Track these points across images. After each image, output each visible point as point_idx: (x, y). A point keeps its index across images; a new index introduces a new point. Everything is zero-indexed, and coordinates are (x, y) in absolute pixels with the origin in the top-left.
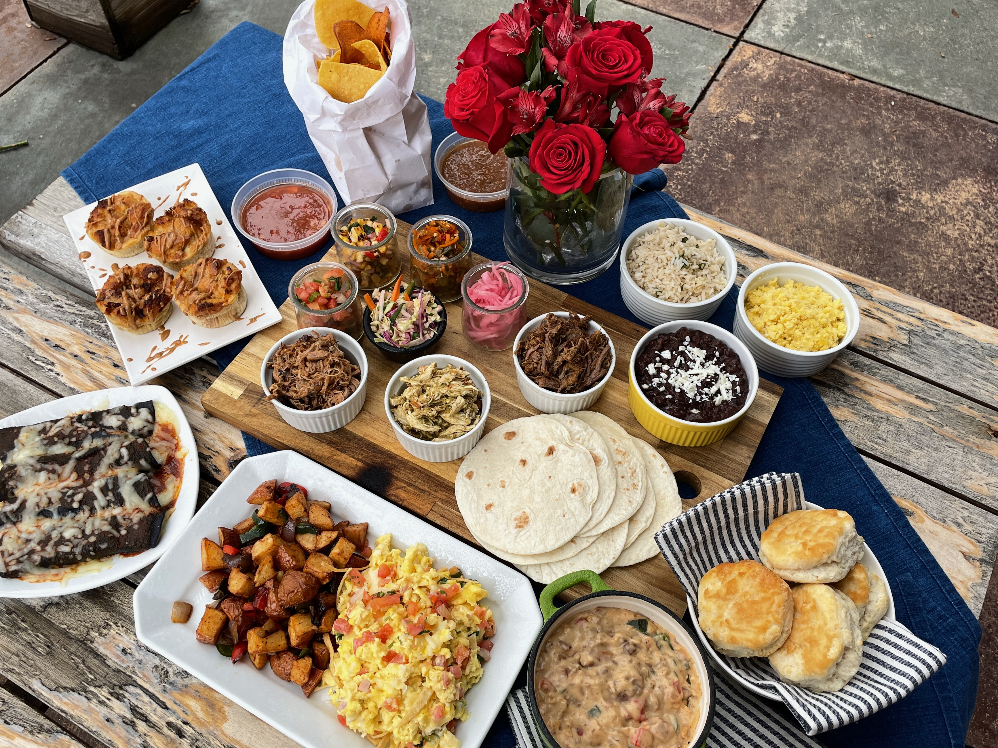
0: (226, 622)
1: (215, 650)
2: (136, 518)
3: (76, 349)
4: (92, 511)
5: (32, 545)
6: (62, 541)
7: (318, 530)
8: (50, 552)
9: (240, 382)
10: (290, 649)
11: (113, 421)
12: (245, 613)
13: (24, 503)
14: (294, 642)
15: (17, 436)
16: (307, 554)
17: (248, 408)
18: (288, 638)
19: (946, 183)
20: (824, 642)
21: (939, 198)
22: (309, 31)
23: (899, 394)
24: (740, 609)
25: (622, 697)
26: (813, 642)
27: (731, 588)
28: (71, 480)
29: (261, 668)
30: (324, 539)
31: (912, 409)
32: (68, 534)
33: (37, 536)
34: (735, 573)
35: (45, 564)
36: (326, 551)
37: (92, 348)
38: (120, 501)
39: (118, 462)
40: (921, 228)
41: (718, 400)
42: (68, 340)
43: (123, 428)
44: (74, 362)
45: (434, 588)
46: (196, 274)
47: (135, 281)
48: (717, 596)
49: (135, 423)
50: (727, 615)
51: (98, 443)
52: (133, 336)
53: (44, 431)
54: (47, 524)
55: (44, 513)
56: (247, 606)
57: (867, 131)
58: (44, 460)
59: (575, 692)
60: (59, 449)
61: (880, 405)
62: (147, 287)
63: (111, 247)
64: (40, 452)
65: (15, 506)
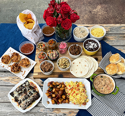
0: (55, 101)
1: (55, 104)
2: (36, 95)
3: (11, 79)
4: (30, 97)
5: (25, 104)
6: (28, 102)
7: (59, 85)
8: (28, 104)
9: (37, 73)
10: (64, 100)
11: (24, 85)
12: (56, 99)
13: (20, 100)
14: (64, 98)
15: (13, 93)
16: (59, 88)
17: (40, 75)
18: (63, 98)
19: (96, 7)
20: (123, 68)
21: (96, 10)
22: (20, 21)
23: (113, 37)
24: (112, 70)
25: (104, 85)
26: (122, 69)
27: (110, 68)
28: (24, 95)
29: (62, 103)
30: (60, 86)
31: (115, 38)
32: (29, 101)
33: (25, 103)
34: (109, 66)
35: (28, 106)
36: (61, 87)
37: (13, 78)
38: (32, 94)
39: (29, 90)
40: (96, 15)
41: (96, 47)
42: (9, 78)
43: (26, 85)
44: (12, 81)
45: (76, 85)
46: (22, 62)
47: (14, 66)
48: (109, 69)
49: (27, 84)
50: (111, 71)
51: (24, 89)
52: (18, 74)
53: (16, 91)
54: (25, 101)
55: (24, 100)
56: (56, 98)
57: (83, 4)
58: (19, 94)
59: (99, 87)
60: (20, 92)
61: (111, 39)
62: (16, 66)
63: (7, 63)
64: (18, 93)
65: (20, 101)
